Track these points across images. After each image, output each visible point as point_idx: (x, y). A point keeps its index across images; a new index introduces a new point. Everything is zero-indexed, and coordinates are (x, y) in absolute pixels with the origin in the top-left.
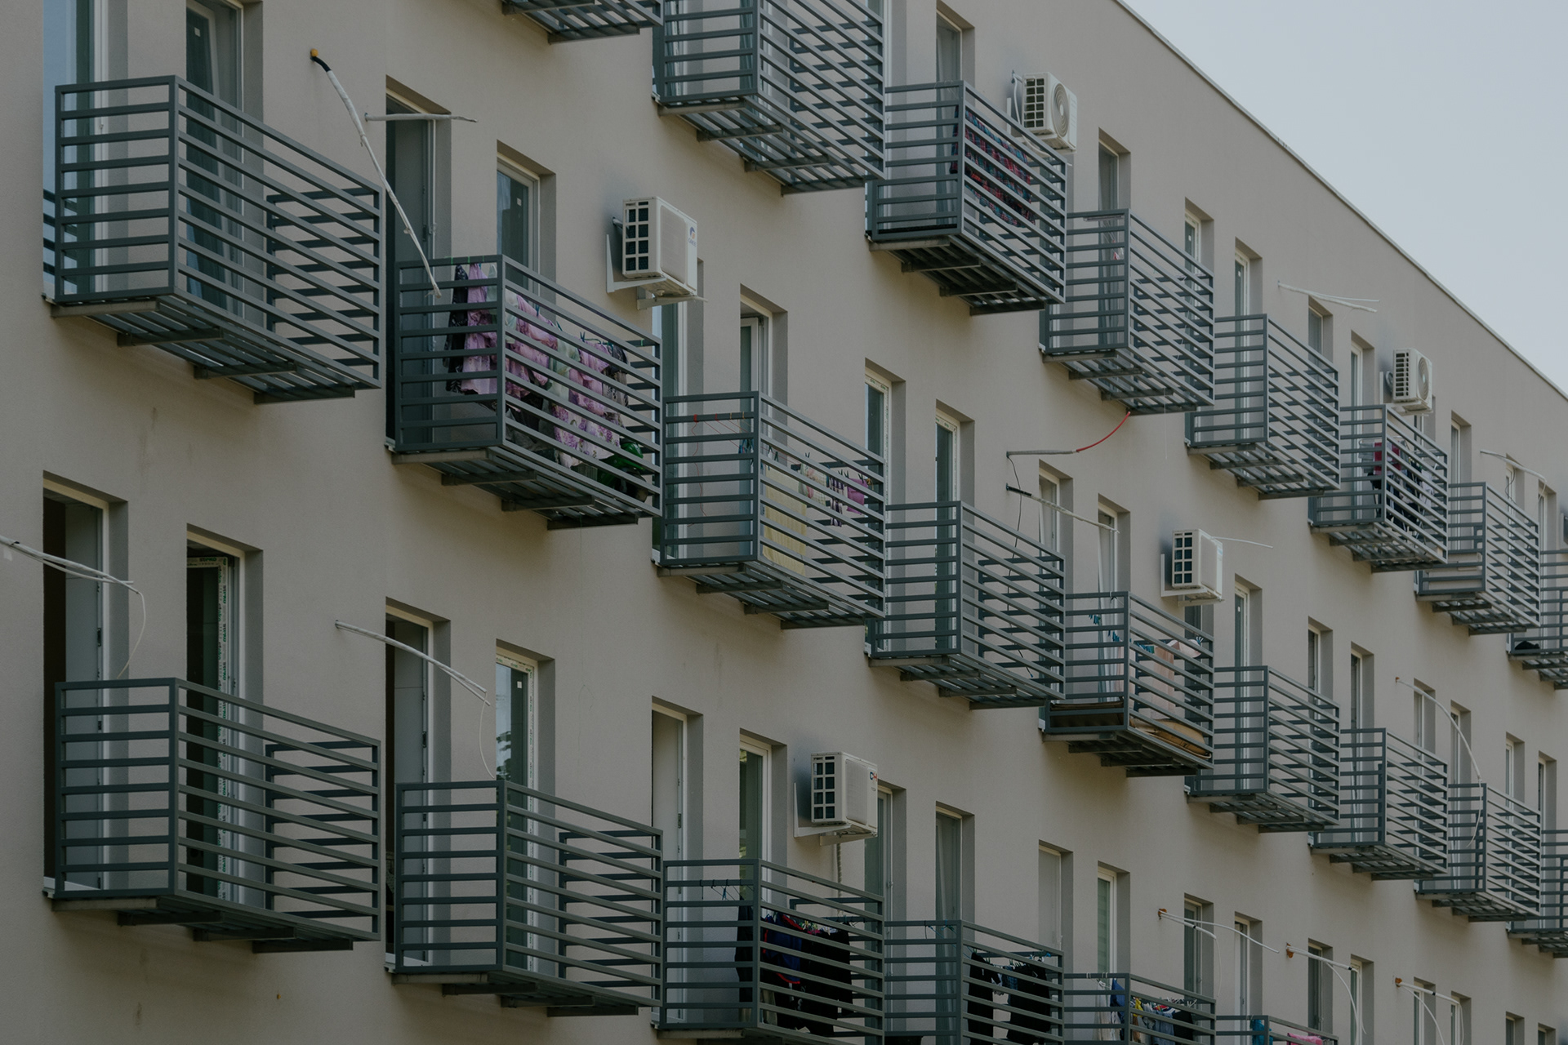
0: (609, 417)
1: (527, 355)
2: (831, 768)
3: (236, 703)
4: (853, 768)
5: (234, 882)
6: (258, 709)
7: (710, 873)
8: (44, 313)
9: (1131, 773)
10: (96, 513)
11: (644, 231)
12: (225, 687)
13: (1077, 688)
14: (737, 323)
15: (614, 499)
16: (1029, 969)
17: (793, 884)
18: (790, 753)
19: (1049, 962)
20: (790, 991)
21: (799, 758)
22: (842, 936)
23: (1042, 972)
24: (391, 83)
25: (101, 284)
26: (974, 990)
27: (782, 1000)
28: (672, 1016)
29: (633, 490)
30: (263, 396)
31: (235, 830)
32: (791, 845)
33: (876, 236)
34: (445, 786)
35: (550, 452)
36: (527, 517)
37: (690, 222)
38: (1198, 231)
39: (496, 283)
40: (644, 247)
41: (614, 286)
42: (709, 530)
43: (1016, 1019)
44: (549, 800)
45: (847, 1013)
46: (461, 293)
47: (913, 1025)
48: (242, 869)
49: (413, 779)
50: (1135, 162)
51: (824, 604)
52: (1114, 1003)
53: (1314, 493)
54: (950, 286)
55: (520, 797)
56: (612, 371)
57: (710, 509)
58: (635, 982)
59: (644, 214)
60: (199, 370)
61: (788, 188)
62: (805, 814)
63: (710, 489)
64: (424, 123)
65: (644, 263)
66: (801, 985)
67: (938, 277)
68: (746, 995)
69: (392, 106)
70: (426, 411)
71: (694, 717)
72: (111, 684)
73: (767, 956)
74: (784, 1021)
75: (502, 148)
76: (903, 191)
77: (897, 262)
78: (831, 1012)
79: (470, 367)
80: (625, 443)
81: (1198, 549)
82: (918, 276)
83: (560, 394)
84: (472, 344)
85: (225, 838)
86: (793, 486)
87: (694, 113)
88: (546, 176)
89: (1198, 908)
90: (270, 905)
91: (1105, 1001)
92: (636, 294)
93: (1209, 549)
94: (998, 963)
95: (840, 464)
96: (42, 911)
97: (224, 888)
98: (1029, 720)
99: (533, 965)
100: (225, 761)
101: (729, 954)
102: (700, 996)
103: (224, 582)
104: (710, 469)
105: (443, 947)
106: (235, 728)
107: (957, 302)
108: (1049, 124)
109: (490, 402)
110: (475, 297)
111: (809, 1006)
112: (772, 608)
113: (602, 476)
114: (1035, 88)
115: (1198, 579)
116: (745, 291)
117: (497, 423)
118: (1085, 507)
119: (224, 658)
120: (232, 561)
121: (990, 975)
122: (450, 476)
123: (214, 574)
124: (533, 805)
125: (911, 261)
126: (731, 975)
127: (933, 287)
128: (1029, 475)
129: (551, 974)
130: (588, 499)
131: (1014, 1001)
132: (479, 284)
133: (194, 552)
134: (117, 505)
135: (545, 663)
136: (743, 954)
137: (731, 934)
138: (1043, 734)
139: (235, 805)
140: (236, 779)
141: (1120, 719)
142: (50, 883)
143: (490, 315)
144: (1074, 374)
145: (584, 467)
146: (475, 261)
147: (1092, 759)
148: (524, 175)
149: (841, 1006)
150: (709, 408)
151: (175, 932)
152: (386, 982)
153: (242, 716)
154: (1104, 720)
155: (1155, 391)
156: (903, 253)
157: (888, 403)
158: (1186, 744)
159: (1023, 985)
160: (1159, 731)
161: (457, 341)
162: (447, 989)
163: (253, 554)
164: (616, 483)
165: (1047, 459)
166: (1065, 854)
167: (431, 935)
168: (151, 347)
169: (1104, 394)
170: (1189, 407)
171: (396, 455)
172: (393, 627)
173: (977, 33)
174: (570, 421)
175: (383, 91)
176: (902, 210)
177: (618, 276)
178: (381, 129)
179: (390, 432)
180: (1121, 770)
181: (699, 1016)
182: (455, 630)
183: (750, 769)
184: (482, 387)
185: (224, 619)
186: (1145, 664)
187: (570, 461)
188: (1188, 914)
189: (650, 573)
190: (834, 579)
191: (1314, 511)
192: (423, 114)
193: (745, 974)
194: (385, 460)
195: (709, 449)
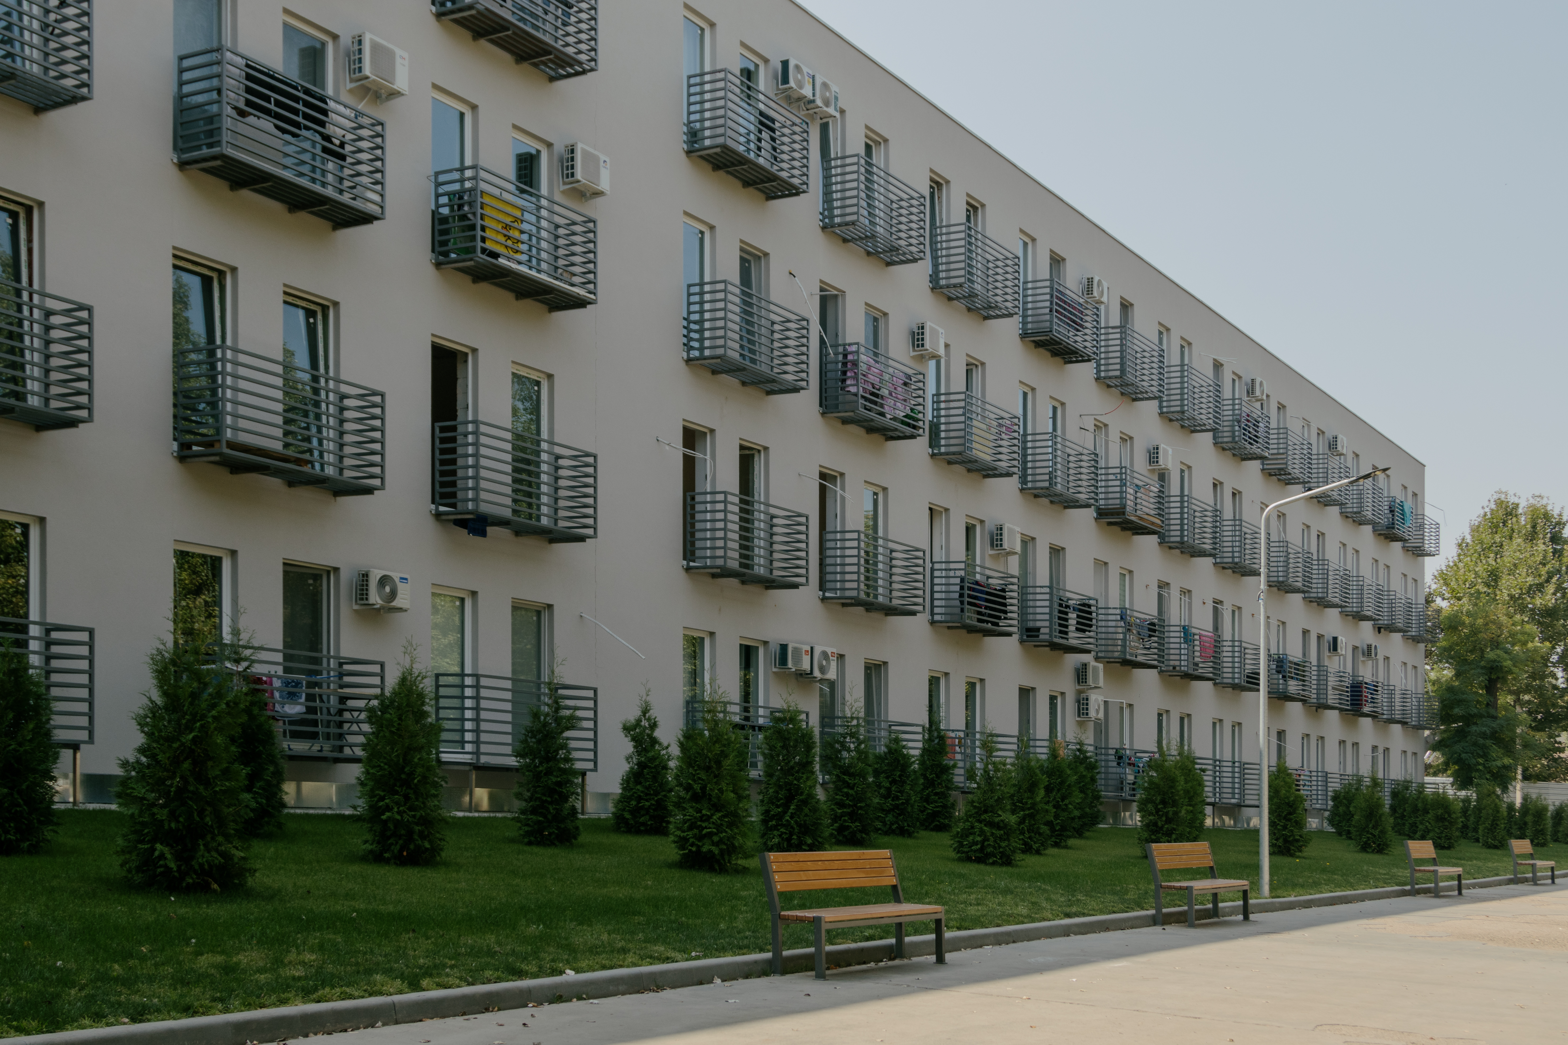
0: (905, 400)
1: (871, 378)
2: (1001, 529)
3: (760, 503)
4: (1010, 530)
5: (760, 565)
6: (767, 505)
7: (952, 566)
8: (684, 364)
9: (1134, 534)
10: (705, 434)
11: (923, 334)
12: (756, 498)
13: (1110, 502)
14: (965, 368)
15: (909, 430)
16: (1084, 605)
17: (988, 572)
18: (987, 524)
19: (1092, 602)
20: (983, 610)
21: (990, 525)
22: (1003, 590)
23: (1089, 606)
24: (821, 281)
25: (707, 353)
26: (1060, 612)
27: (979, 613)
28: (937, 618)
29: (914, 427)
30: (769, 393)
31: (760, 547)
32: (987, 557)
33: (1024, 336)
34: (843, 532)
35: (883, 414)
36: (876, 436)
37: (941, 330)
38: (1165, 334)
39: (857, 352)
40: (923, 339)
41: (913, 354)
42: (952, 441)
43: (1078, 623)
44: (886, 539)
45: (1005, 618)
46: (845, 356)
47: (1038, 624)
48: (762, 561)
49: (833, 529)
50: (1136, 308)
51: (996, 469)
52: (1122, 618)
53: (1214, 430)
54: (1055, 354)
55: (876, 539)
56: (905, 384)
57: (952, 434)
58: (915, 604)
59: (923, 328)
60: (744, 384)
61: (986, 318)
62: (992, 545)
63: (952, 427)
64: (836, 296)
65: (923, 345)
66: (986, 608)
67: (1050, 350)
68: (962, 610)
69: (822, 290)
70: (837, 398)
71: (947, 510)
72: (710, 493)
73: (969, 596)
74: (979, 620)
75: (867, 304)
76: (1035, 319)
77: (1033, 345)
78: (999, 618)
79: (848, 382)
80: (912, 410)
81: (1161, 451)
82: (1041, 350)
83: (885, 392)
84: (849, 374)
85: (756, 550)
86: (984, 427)
87: (945, 291)
88: (885, 314)
89: (1163, 585)
90: (771, 573)
91: (1119, 617)
92: (922, 357)
93: (1165, 451)
94: (1071, 602)
95: (1002, 418)
96: (683, 573)
97: (756, 567)
98: (1090, 514)
99: (881, 599)
100: (756, 524)
101: (957, 595)
102: (949, 610)
103: (756, 459)
104: (952, 419)
105: (843, 589)
106: (760, 512)
107: (1058, 359)
108: (1095, 294)
109: (856, 395)
110: (850, 357)
111: (990, 616)
112: (977, 470)
113: (903, 422)
114: (1090, 281)
115: (1161, 462)
116: (968, 355)
117: (857, 402)
118: (1114, 436)
119: (756, 485)
120: (759, 451)
121: (1067, 607)
122: (845, 421)
123: (753, 455)
124: (881, 542)
125: (1038, 344)
126: (958, 603)
127: (1048, 354)
128: (1090, 424)
129: (887, 602)
130: (896, 430)
131: (1078, 616)
132: (852, 353)
133: (742, 448)
134: (712, 431)
135: (885, 489)
136: (961, 595)
137: (957, 588)
138: (1096, 519)
139: (760, 539)
140: (760, 529)
141: (1124, 513)
142: (685, 563)
143: (855, 364)
144: (1109, 386)
145: (894, 419)
146: (850, 345)
147: (1117, 529)
148: (877, 314)
149: (1003, 616)
150: (952, 397)
151: (734, 582)
152: (819, 602)
153: (762, 507)
154: (1118, 514)
155: (1142, 392)
156: (1034, 341)
157: (1030, 396)
158: (1153, 523)
159: (1081, 611)
160: (1141, 518)
161: (844, 373)
162: (844, 605)
163: (766, 449)
164: (908, 425)
165: (1098, 418)
166: (1106, 564)
167: (838, 585)
168: (724, 375)
169: (1122, 394)
170: (1159, 398)
171: (823, 414)
172: (823, 476)
173: (1067, 261)
174: (891, 402)
175: (818, 284)
176: (1035, 325)
177: (914, 350)
178: (818, 298)
179: (821, 405)
180: (1129, 533)
181: (948, 618)
182: (847, 477)
183: (969, 530)
184: (853, 389)
185: (756, 472)
186: (1139, 495)
187: (889, 416)
188: (1159, 587)
189: (929, 458)
190: (1000, 460)
191: (1215, 438)
192: (836, 292)
193: (962, 603)
194: (819, 417)
195: (952, 412)
